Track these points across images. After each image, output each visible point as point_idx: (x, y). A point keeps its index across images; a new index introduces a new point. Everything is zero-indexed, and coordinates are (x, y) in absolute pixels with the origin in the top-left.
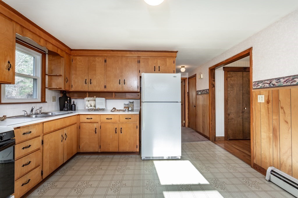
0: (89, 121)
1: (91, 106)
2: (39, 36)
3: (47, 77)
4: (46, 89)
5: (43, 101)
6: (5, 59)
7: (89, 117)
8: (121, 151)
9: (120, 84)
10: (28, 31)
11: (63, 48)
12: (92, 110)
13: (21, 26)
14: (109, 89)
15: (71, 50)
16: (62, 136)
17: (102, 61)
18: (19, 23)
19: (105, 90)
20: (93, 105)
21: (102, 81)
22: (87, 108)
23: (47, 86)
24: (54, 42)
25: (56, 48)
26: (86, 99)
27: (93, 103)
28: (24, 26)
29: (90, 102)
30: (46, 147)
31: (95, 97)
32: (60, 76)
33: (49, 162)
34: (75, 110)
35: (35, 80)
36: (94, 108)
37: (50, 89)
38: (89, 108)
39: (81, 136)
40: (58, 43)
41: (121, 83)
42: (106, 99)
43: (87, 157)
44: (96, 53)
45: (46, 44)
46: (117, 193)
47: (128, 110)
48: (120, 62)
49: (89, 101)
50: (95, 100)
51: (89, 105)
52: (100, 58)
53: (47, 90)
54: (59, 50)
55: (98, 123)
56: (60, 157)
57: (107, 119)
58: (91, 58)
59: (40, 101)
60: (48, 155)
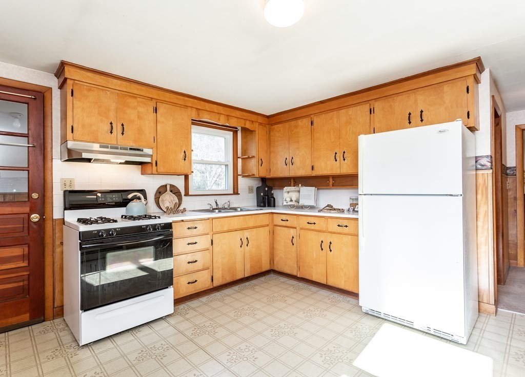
0: (284, 223)
1: (291, 201)
2: (218, 113)
3: (240, 161)
4: (239, 176)
5: (236, 192)
6: (181, 149)
7: (284, 217)
8: (330, 283)
9: (336, 160)
10: (205, 111)
11: (254, 118)
12: (292, 207)
13: (196, 109)
14: (319, 172)
15: (268, 117)
16: (241, 239)
17: (307, 124)
18: (194, 107)
19: (314, 174)
20: (294, 199)
21: (308, 158)
22: (285, 203)
23: (240, 172)
24: (238, 113)
25: (243, 121)
26: (286, 189)
27: (294, 196)
28: (199, 108)
29: (290, 194)
30: (217, 248)
31: (300, 185)
32: (254, 157)
33: (221, 269)
34: (274, 206)
35: (227, 166)
36: (296, 204)
37: (243, 176)
38: (288, 204)
39: (275, 246)
40: (245, 114)
41: (338, 159)
42: (318, 189)
43: (283, 279)
44: (298, 114)
45: (228, 120)
46: (274, 338)
47: (354, 210)
48: (335, 120)
49: (288, 192)
50: (299, 191)
51: (288, 199)
52: (304, 119)
53: (240, 178)
54: (248, 122)
55: (296, 228)
56: (239, 267)
57: (308, 223)
58: (292, 122)
59: (232, 193)
60: (220, 260)
